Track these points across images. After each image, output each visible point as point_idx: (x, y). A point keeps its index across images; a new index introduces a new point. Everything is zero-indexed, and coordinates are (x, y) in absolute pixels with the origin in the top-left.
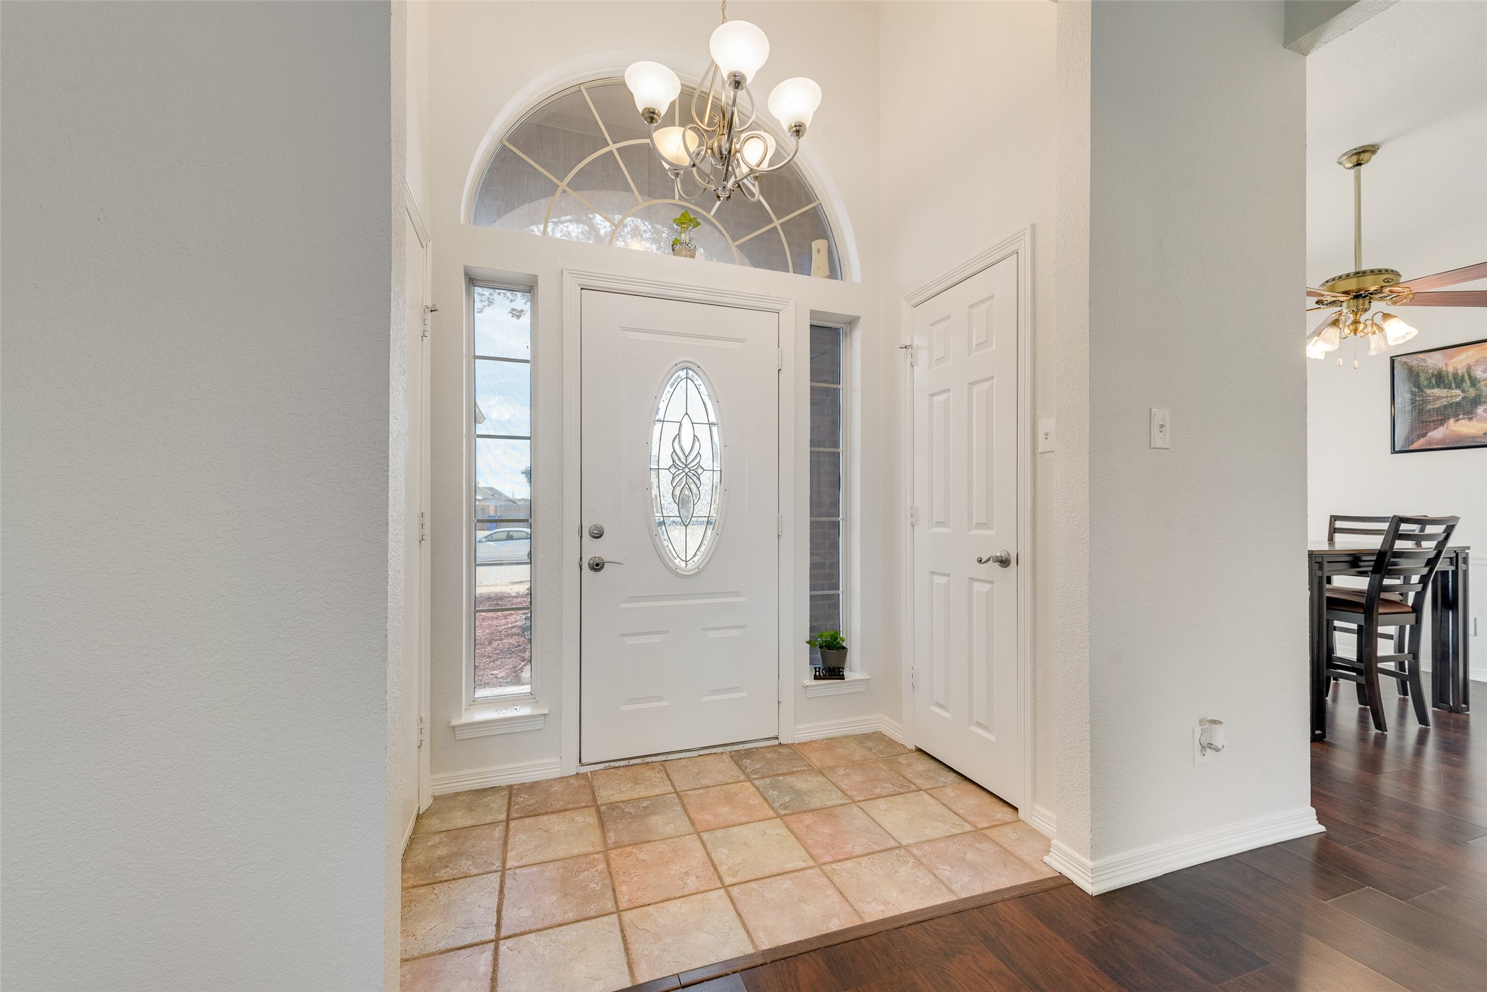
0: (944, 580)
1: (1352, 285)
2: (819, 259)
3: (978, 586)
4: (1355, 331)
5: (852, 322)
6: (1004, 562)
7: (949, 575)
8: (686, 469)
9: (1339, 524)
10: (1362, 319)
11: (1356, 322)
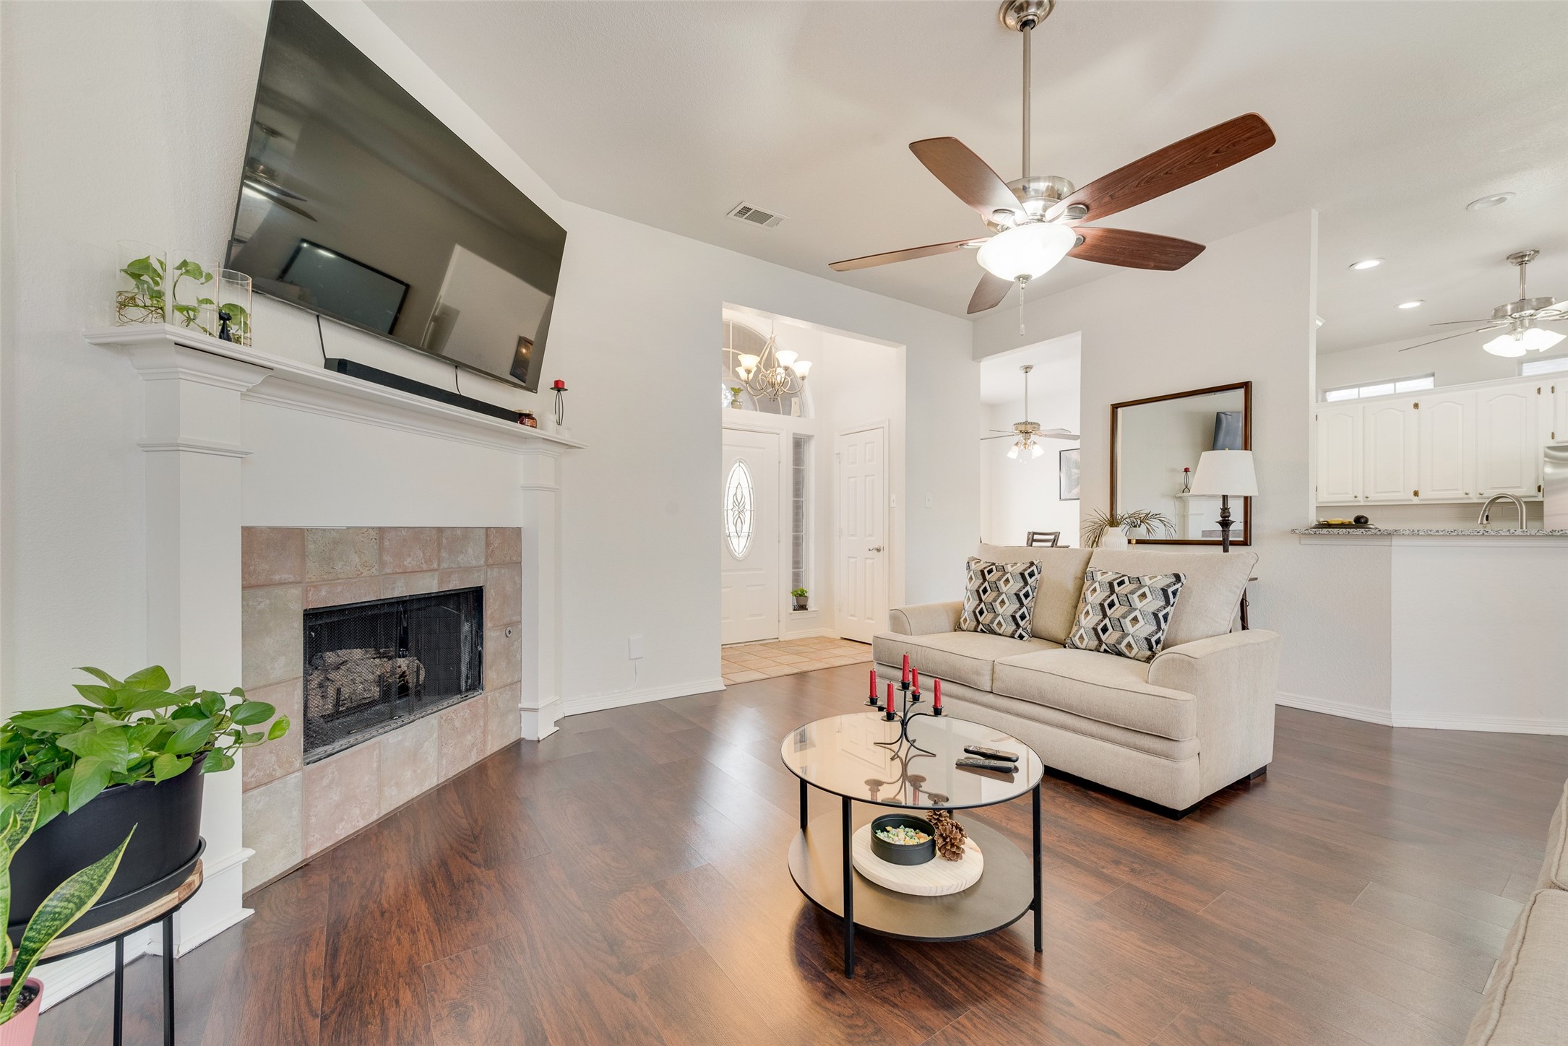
0: (854, 560)
1: (1023, 428)
2: (795, 408)
3: (868, 561)
4: (1025, 448)
5: (810, 437)
6: (878, 550)
7: (856, 558)
8: (738, 504)
9: (1036, 537)
10: (1028, 443)
11: (1026, 444)
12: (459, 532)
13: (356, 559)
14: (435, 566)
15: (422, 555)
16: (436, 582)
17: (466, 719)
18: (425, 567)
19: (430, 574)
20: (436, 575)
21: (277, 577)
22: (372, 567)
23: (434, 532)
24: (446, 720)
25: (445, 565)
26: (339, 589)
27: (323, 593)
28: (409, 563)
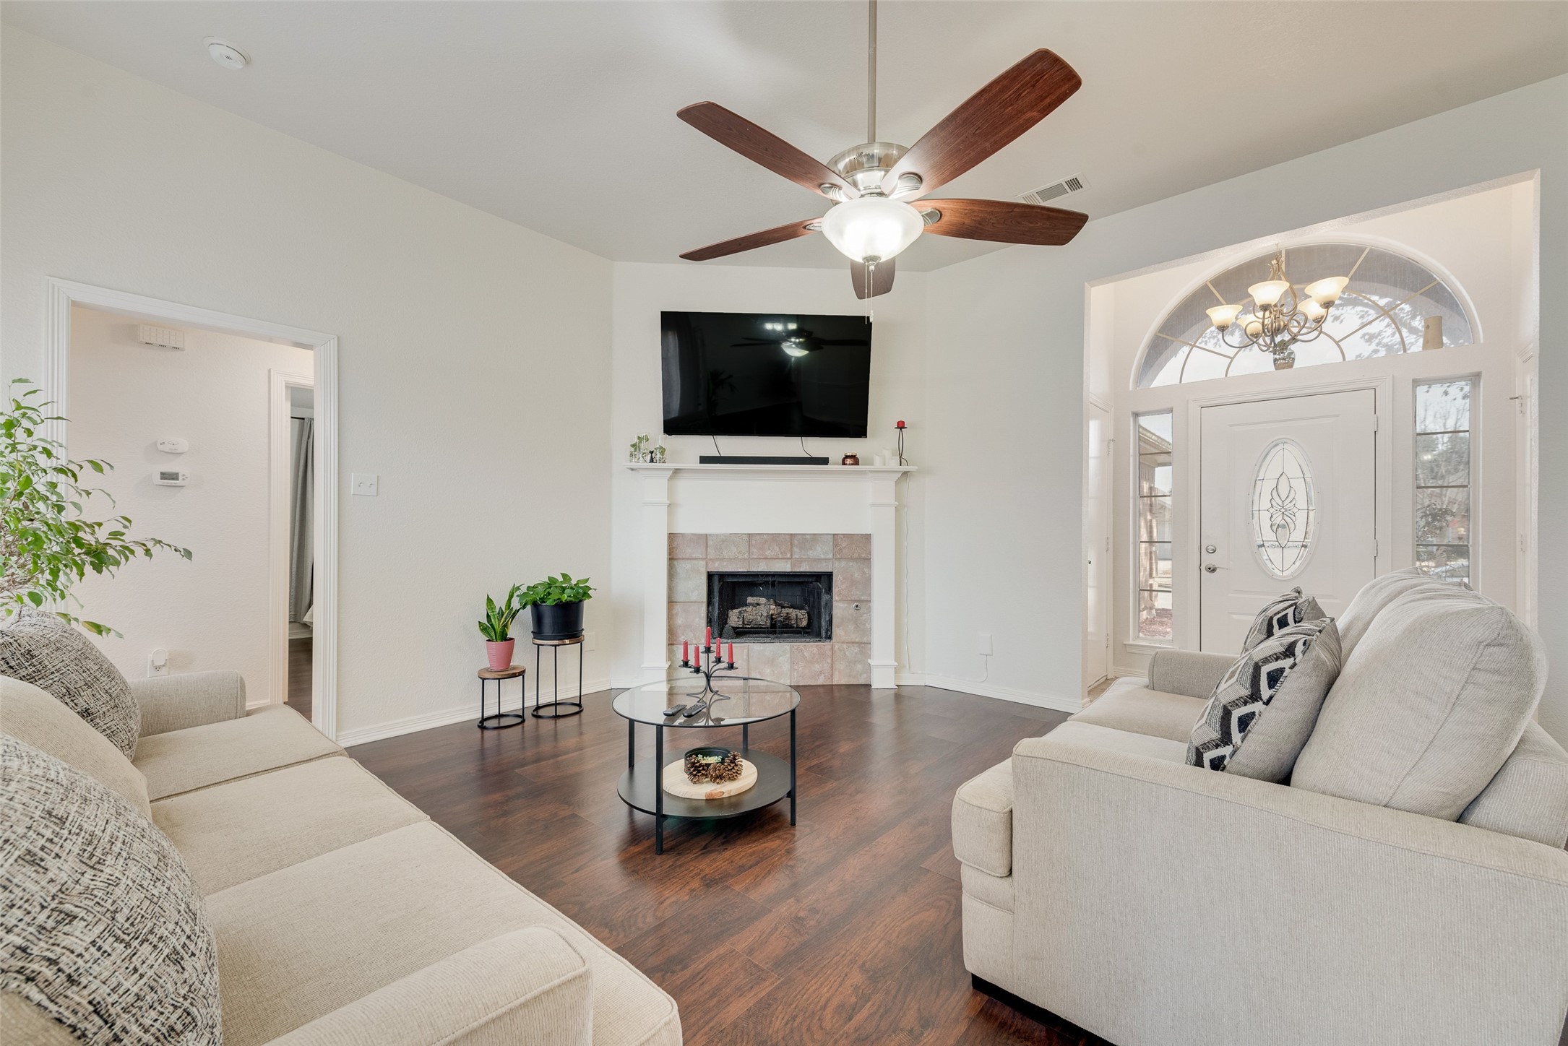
8: (1282, 510)
12: (808, 537)
13: (735, 550)
14: (789, 556)
15: (778, 549)
16: (789, 565)
17: (814, 654)
18: (780, 556)
19: (784, 561)
20: (789, 561)
21: (694, 556)
22: (744, 554)
23: (788, 536)
24: (796, 649)
25: (796, 556)
26: (725, 564)
27: (717, 565)
28: (768, 553)
